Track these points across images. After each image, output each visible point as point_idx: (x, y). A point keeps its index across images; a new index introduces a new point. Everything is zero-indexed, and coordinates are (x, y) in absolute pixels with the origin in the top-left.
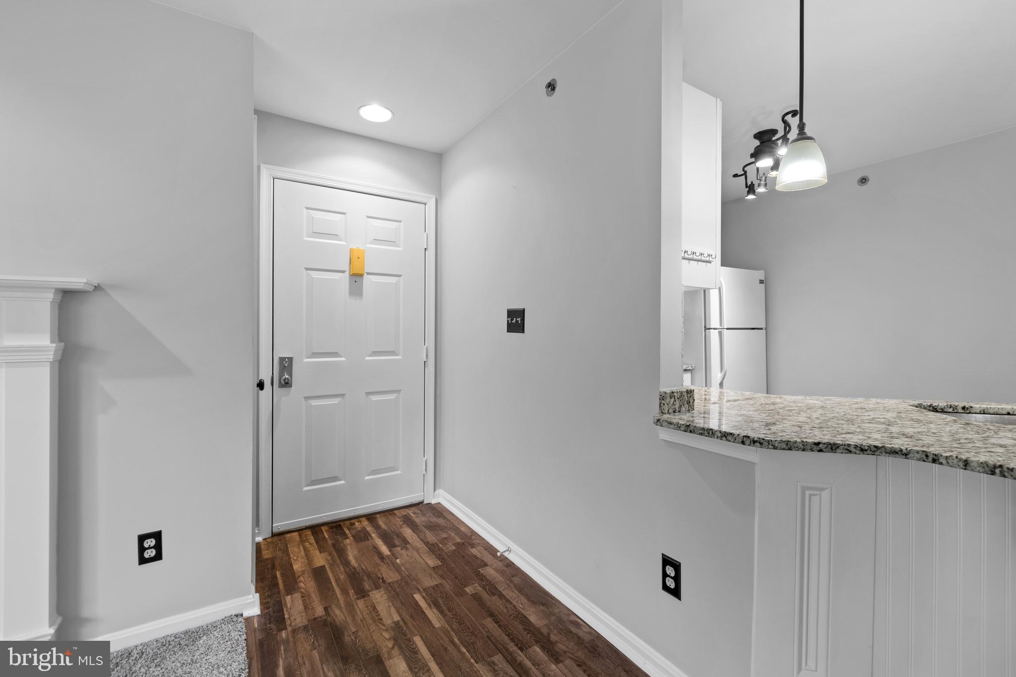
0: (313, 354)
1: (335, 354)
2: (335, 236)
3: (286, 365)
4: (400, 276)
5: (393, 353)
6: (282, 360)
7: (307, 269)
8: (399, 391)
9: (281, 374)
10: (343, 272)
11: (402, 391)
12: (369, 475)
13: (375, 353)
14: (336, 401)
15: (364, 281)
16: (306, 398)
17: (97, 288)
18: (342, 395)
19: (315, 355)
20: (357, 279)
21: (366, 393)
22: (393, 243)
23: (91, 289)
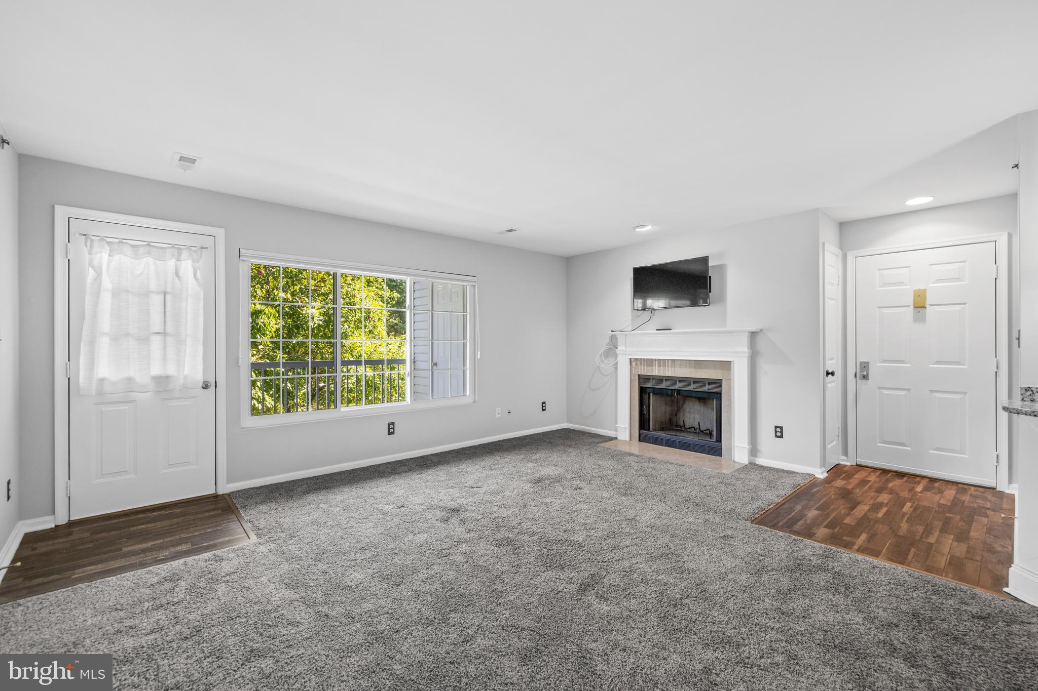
0: (884, 360)
1: (902, 362)
2: (902, 283)
3: (865, 366)
4: (965, 304)
5: (958, 363)
6: (861, 363)
7: (879, 308)
8: (965, 393)
9: (861, 371)
10: (909, 306)
11: (968, 394)
12: (933, 450)
13: (938, 362)
14: (903, 393)
15: (927, 311)
16: (879, 388)
17: (761, 330)
18: (909, 390)
19: (885, 361)
20: (921, 310)
21: (930, 391)
22: (958, 279)
23: (759, 331)
